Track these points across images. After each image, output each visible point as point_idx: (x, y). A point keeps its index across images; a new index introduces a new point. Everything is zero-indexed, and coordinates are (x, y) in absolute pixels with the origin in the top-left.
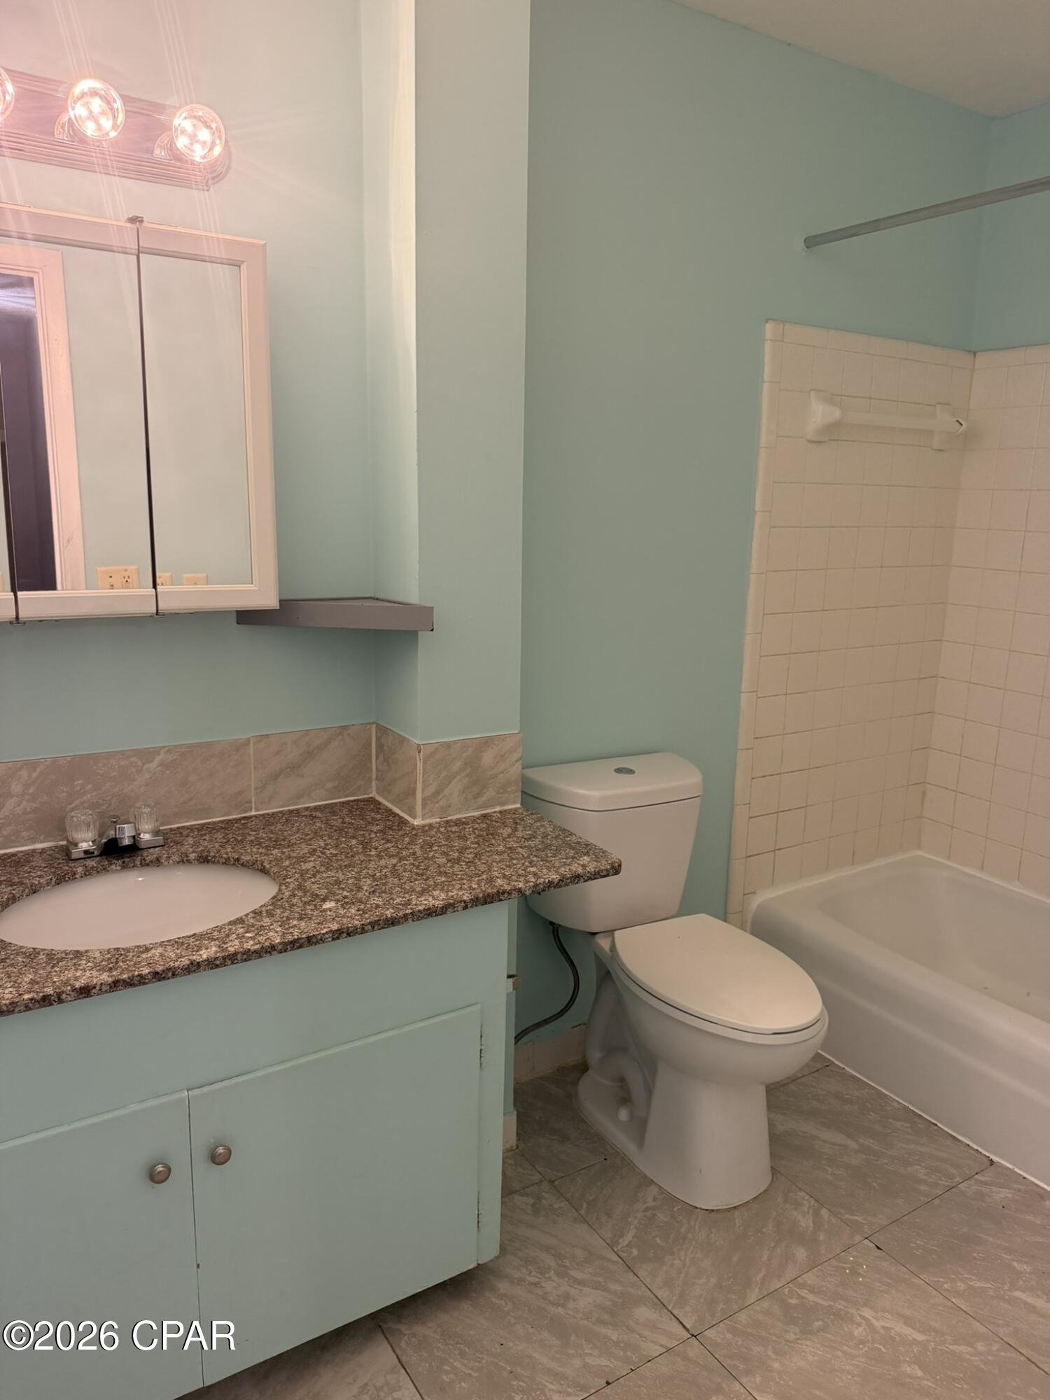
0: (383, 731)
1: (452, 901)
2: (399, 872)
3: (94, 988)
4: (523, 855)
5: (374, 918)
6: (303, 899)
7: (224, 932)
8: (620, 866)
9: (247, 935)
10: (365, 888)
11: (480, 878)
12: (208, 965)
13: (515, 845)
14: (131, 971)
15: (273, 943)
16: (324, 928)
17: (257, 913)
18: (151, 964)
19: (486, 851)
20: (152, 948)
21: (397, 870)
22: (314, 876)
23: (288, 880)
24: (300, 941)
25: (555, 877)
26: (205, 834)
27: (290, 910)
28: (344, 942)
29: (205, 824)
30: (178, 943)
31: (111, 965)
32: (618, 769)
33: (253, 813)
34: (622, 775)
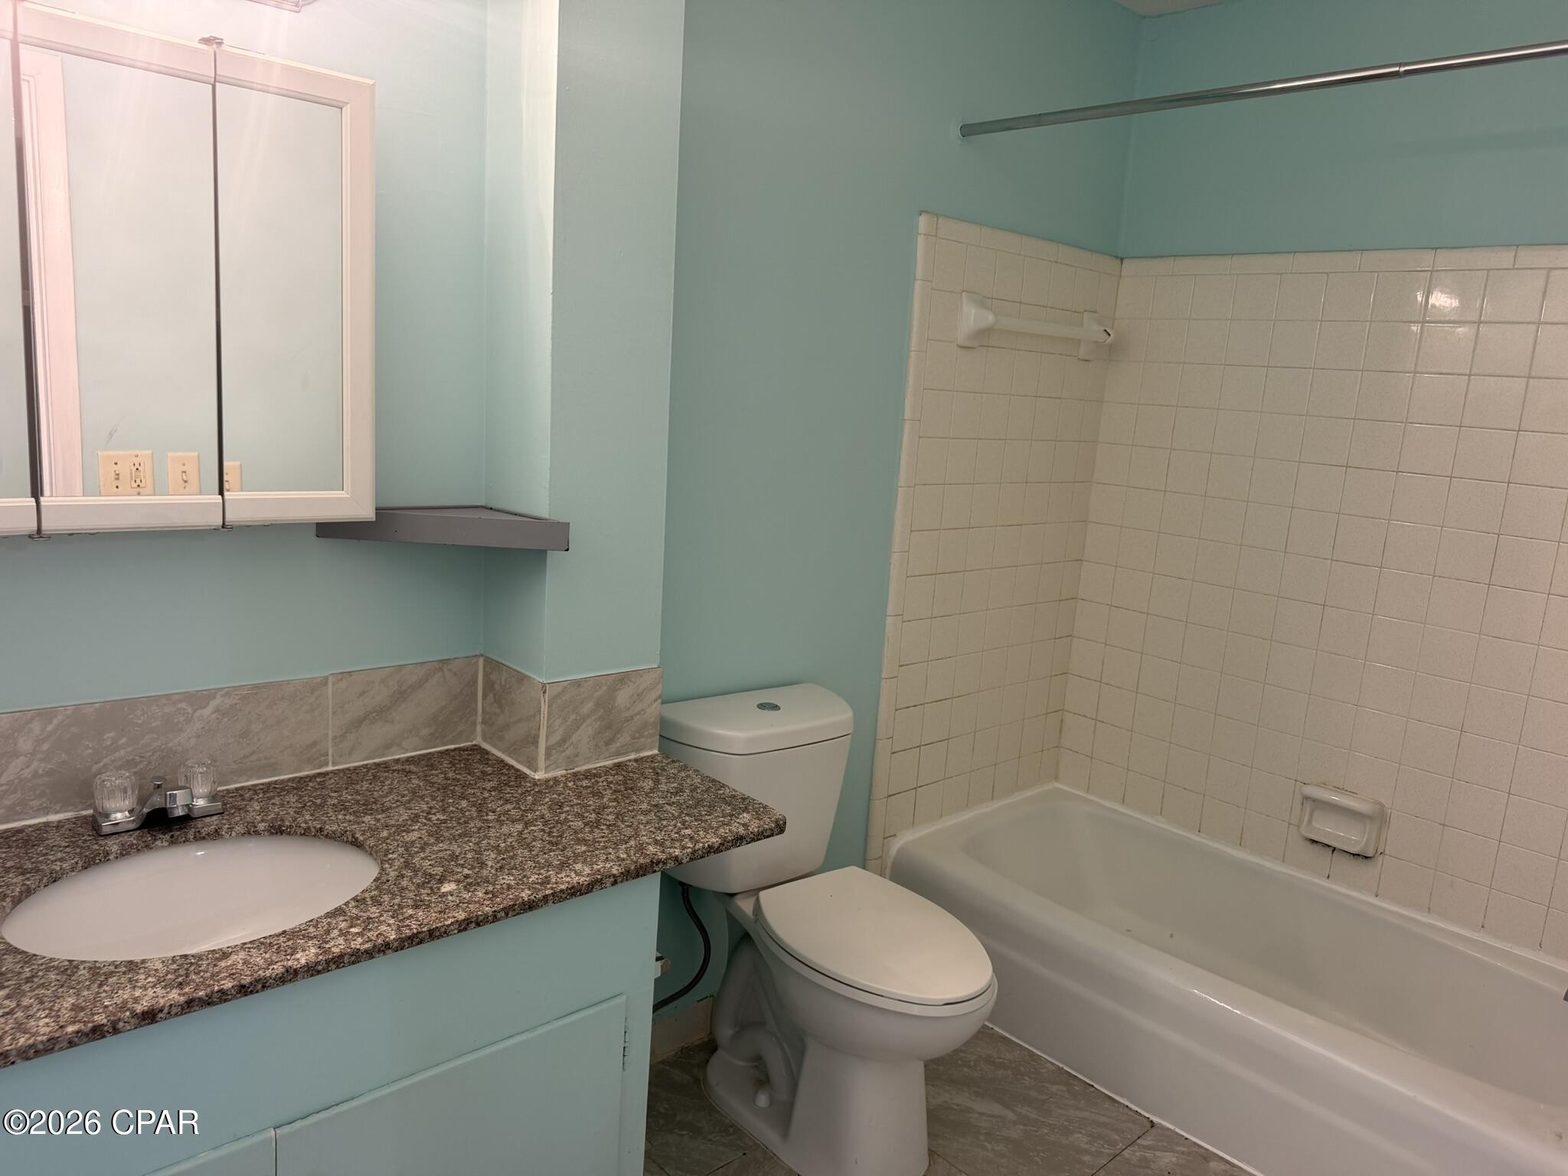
0: (493, 666)
1: (599, 877)
2: (528, 841)
3: (161, 1011)
4: (673, 814)
5: (506, 903)
6: (414, 881)
7: (322, 927)
8: (785, 823)
9: (353, 930)
10: (490, 863)
11: (628, 845)
12: (308, 971)
13: (661, 802)
14: (209, 986)
15: (387, 939)
16: (448, 917)
17: (359, 901)
18: (233, 974)
19: (629, 810)
20: (231, 953)
21: (525, 838)
22: (423, 849)
23: (390, 856)
24: (420, 936)
25: (715, 840)
26: (274, 797)
27: (401, 896)
28: (473, 933)
29: (270, 784)
30: (263, 944)
31: (180, 979)
32: (761, 704)
33: (330, 768)
34: (766, 712)
